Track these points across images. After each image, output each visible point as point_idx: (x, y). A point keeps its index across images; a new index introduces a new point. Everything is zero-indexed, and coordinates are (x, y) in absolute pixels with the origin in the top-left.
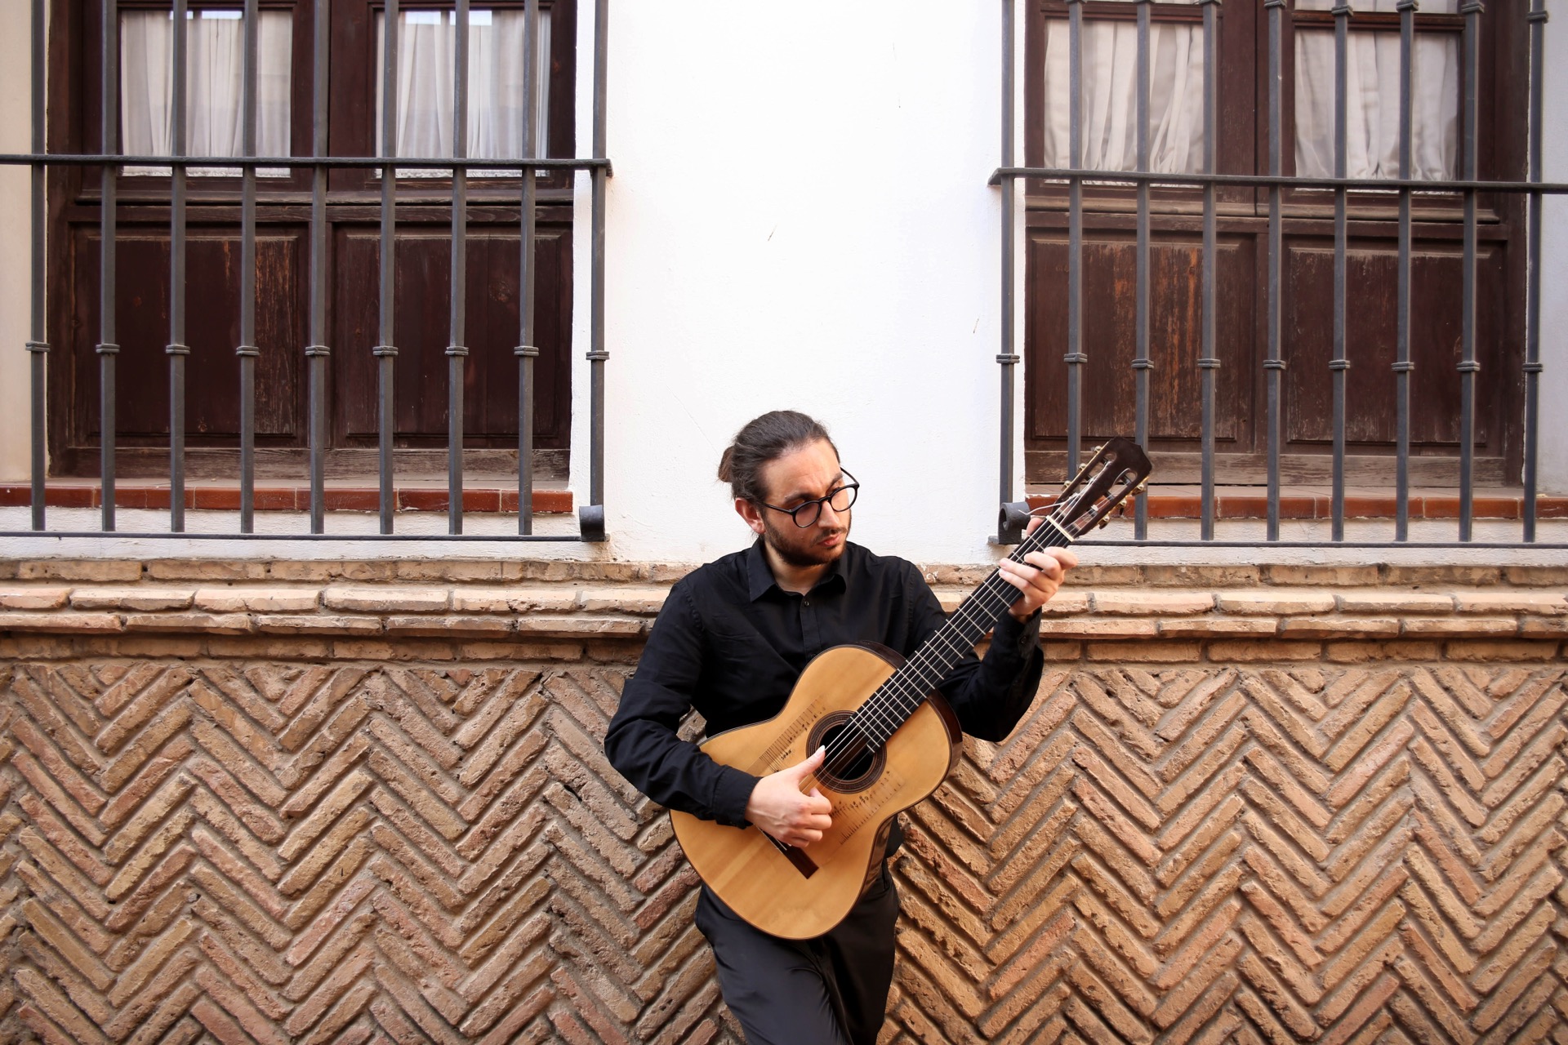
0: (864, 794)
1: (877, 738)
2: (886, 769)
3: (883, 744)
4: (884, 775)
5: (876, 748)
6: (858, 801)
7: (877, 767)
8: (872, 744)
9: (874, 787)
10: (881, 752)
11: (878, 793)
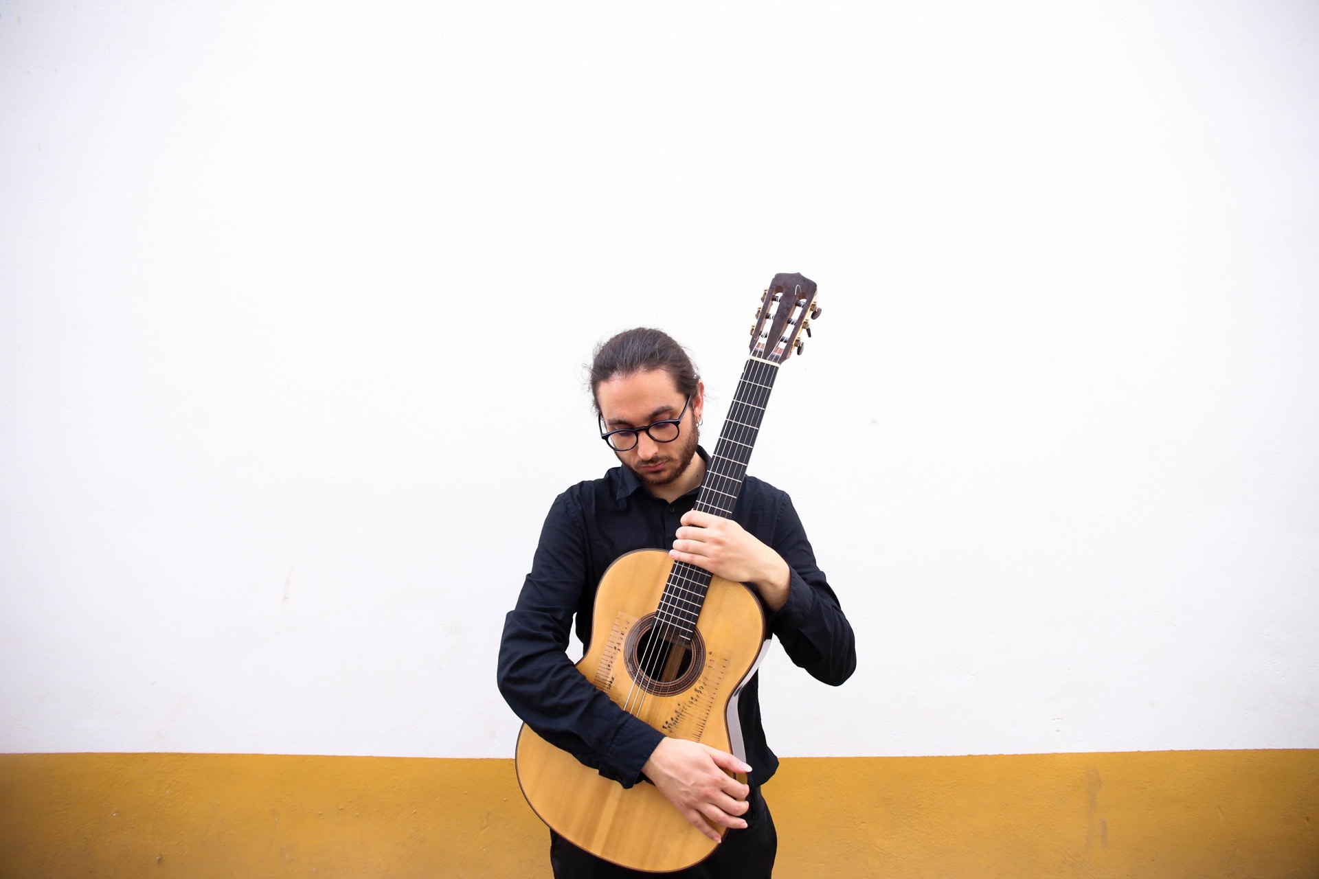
0: (697, 685)
1: (686, 625)
2: (707, 651)
3: (694, 628)
4: (708, 657)
5: (690, 635)
6: (694, 694)
7: (698, 652)
8: (684, 633)
9: (704, 673)
10: (695, 636)
11: (710, 677)
